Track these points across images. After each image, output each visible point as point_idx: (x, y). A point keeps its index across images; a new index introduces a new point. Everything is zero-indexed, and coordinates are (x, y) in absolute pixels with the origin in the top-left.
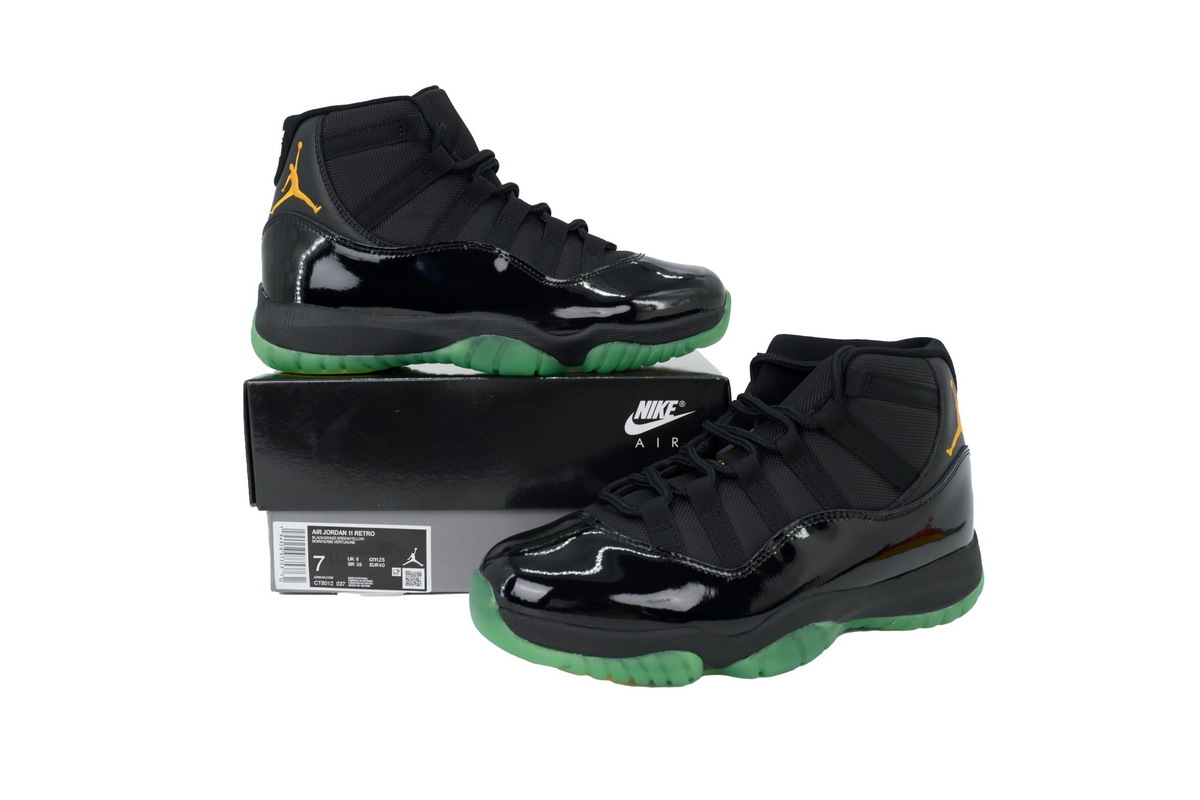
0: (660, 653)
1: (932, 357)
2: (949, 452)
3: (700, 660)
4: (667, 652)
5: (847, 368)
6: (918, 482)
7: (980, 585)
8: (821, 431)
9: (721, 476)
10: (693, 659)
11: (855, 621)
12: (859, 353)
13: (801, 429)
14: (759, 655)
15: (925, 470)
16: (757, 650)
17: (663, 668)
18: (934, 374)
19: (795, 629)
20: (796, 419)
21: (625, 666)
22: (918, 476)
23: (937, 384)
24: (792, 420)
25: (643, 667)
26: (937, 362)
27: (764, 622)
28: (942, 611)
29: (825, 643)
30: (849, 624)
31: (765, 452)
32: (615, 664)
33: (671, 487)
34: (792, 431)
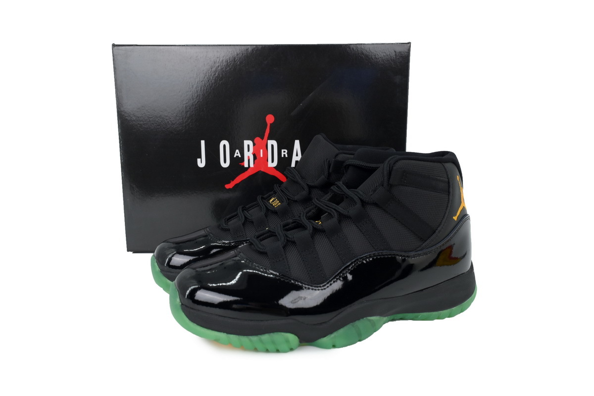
0: (272, 334)
1: (447, 162)
2: (455, 218)
3: (296, 338)
4: (276, 333)
5: (392, 168)
6: (434, 236)
7: (473, 295)
8: (375, 204)
9: (316, 230)
10: (292, 338)
11: (395, 315)
12: (400, 159)
13: (364, 203)
14: (332, 335)
15: (439, 229)
16: (331, 332)
17: (273, 342)
18: (447, 172)
19: (355, 321)
20: (361, 197)
21: (251, 341)
22: (435, 232)
23: (448, 179)
24: (360, 198)
25: (261, 341)
26: (449, 166)
27: (335, 317)
28: (449, 310)
29: (375, 328)
30: (392, 317)
31: (342, 217)
32: (245, 339)
33: (286, 236)
34: (359, 205)
